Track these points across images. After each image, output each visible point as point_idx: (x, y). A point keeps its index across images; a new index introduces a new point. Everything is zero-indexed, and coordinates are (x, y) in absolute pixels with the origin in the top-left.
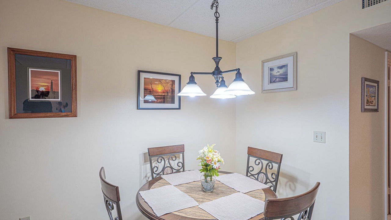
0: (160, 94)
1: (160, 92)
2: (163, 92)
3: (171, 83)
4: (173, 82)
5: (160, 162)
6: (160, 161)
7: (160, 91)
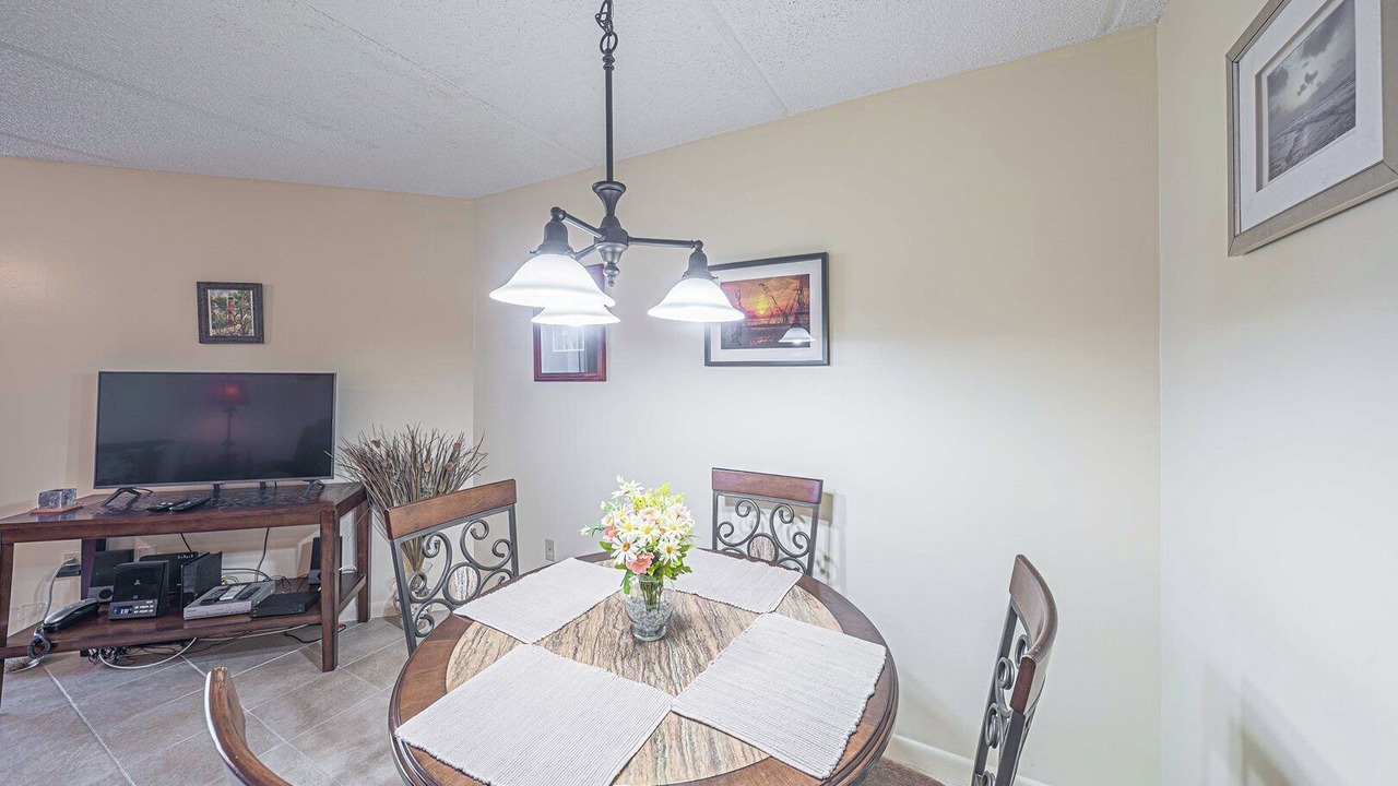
0: (763, 321)
1: (763, 317)
2: (772, 316)
3: (797, 283)
4: (804, 280)
5: (743, 514)
6: (743, 510)
7: (762, 313)
